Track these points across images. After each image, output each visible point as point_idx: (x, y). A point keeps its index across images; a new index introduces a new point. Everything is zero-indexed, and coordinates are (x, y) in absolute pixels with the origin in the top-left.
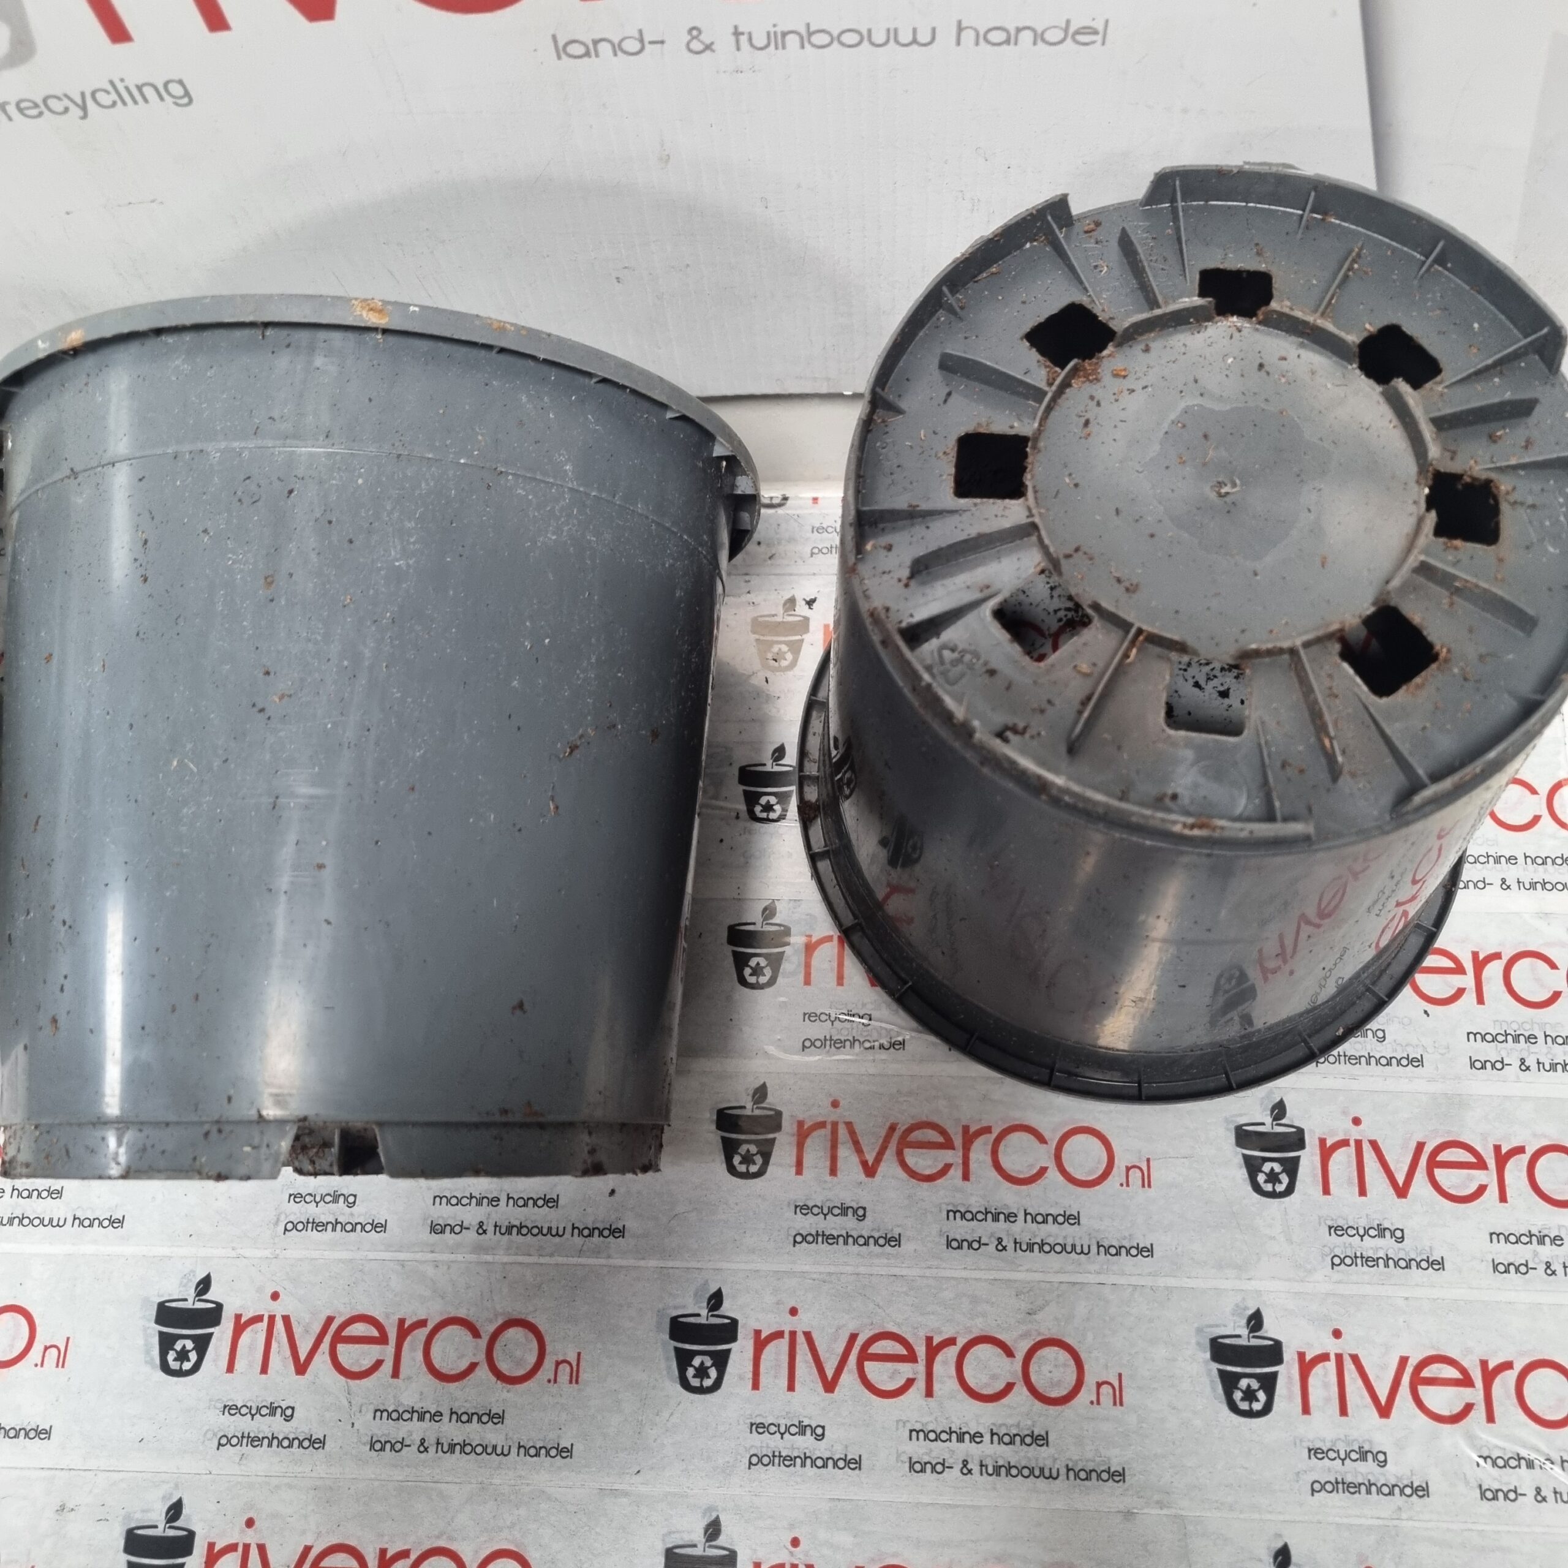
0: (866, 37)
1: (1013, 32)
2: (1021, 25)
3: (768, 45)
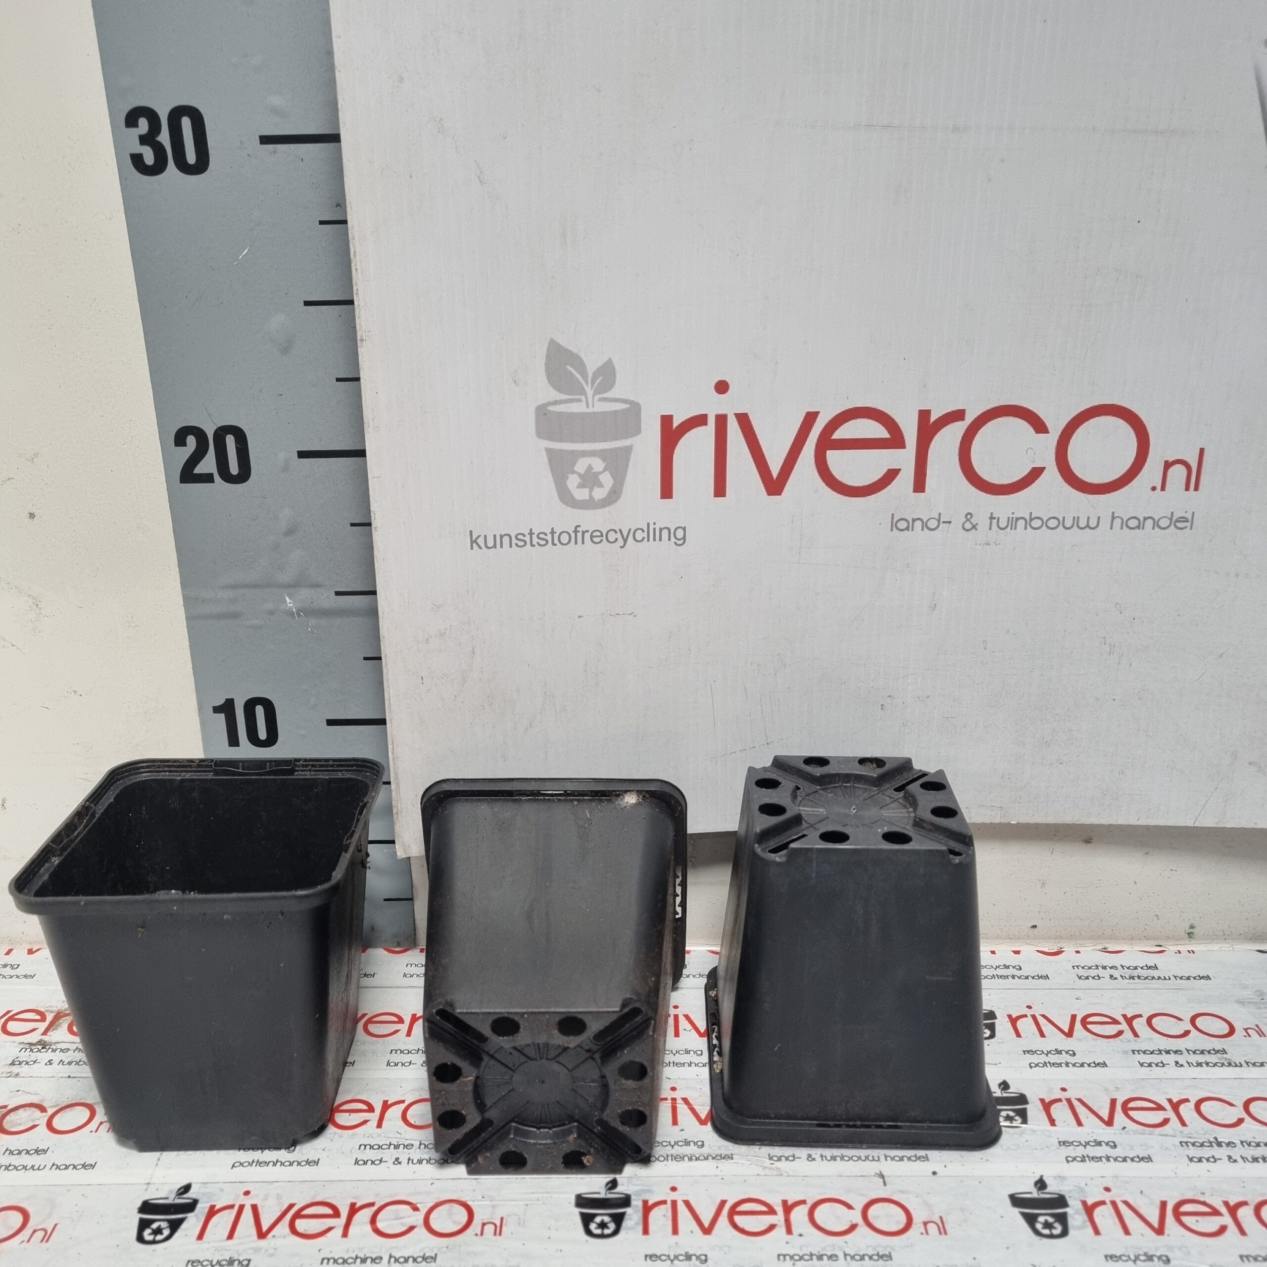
0: (1061, 522)
1: (1142, 520)
2: (1146, 516)
3: (1006, 527)
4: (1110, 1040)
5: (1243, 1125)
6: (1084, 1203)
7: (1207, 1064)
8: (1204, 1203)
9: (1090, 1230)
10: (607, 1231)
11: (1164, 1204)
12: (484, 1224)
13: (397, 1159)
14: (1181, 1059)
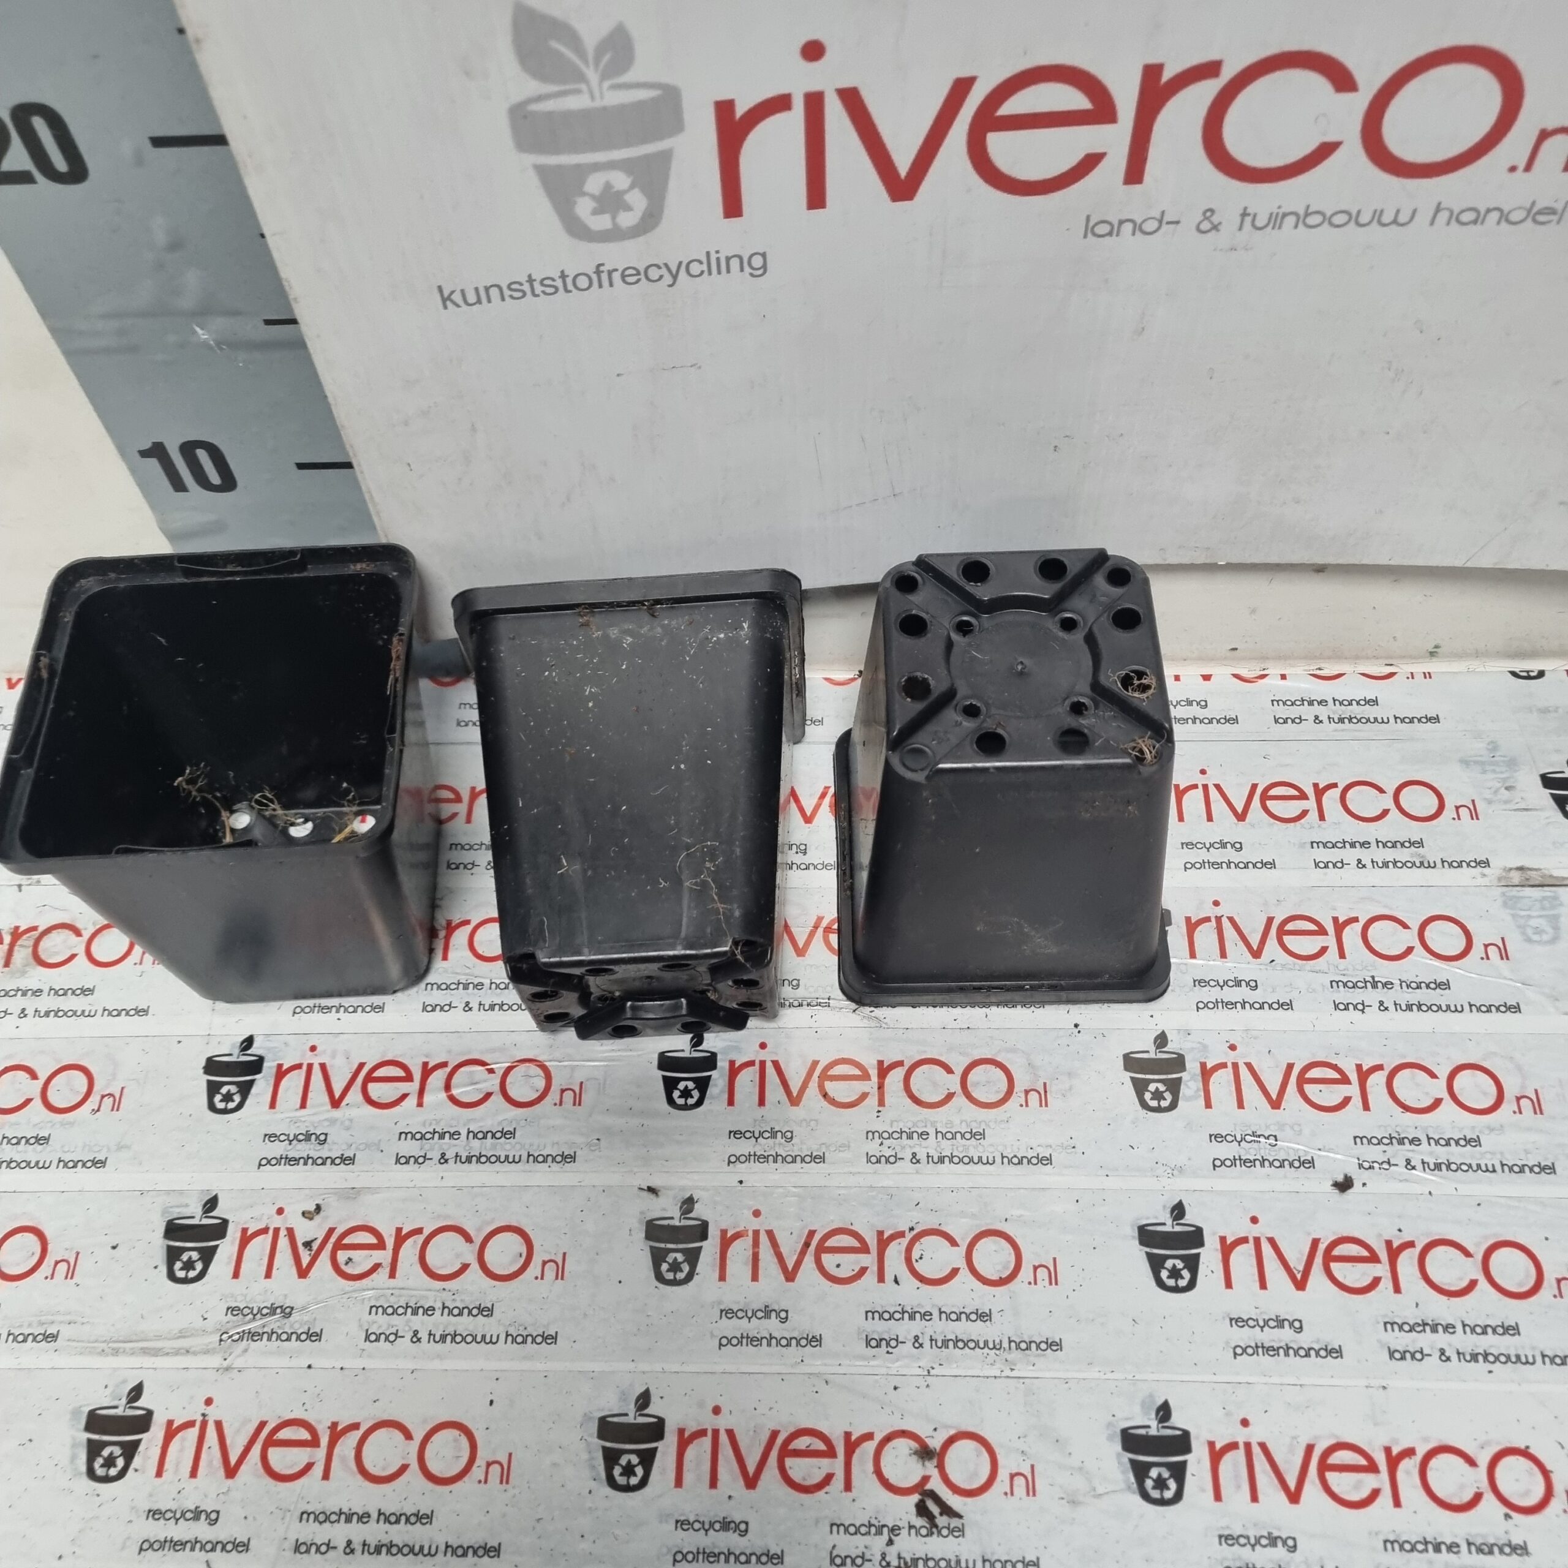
0: (1354, 218)
3: (1267, 226)
4: (1289, 825)
5: (1410, 956)
6: (1203, 1065)
7: (1395, 863)
8: (1335, 1067)
9: (1202, 1102)
10: (691, 1101)
11: (1290, 1067)
12: (563, 1091)
13: (467, 1004)
14: (1366, 856)
